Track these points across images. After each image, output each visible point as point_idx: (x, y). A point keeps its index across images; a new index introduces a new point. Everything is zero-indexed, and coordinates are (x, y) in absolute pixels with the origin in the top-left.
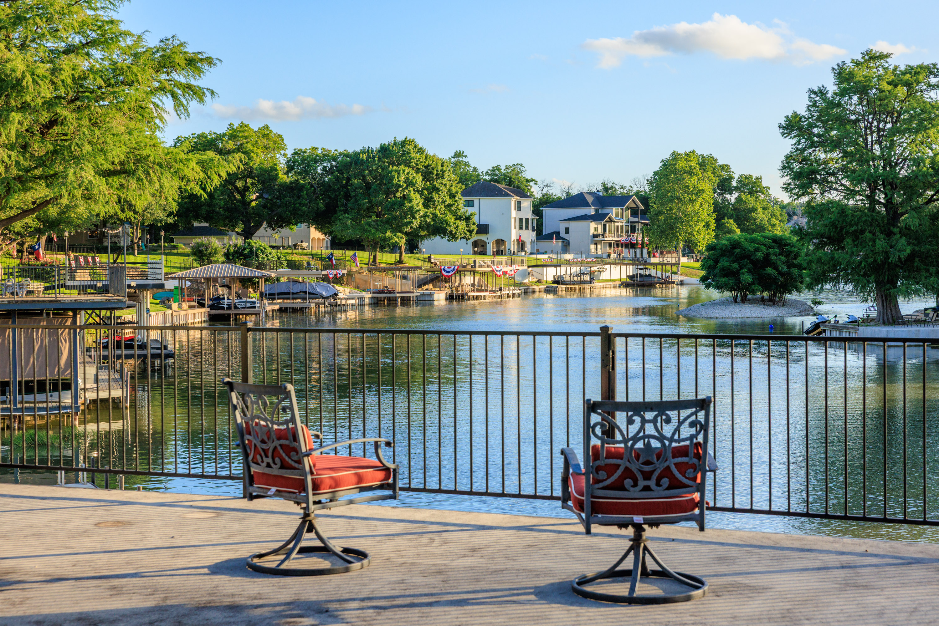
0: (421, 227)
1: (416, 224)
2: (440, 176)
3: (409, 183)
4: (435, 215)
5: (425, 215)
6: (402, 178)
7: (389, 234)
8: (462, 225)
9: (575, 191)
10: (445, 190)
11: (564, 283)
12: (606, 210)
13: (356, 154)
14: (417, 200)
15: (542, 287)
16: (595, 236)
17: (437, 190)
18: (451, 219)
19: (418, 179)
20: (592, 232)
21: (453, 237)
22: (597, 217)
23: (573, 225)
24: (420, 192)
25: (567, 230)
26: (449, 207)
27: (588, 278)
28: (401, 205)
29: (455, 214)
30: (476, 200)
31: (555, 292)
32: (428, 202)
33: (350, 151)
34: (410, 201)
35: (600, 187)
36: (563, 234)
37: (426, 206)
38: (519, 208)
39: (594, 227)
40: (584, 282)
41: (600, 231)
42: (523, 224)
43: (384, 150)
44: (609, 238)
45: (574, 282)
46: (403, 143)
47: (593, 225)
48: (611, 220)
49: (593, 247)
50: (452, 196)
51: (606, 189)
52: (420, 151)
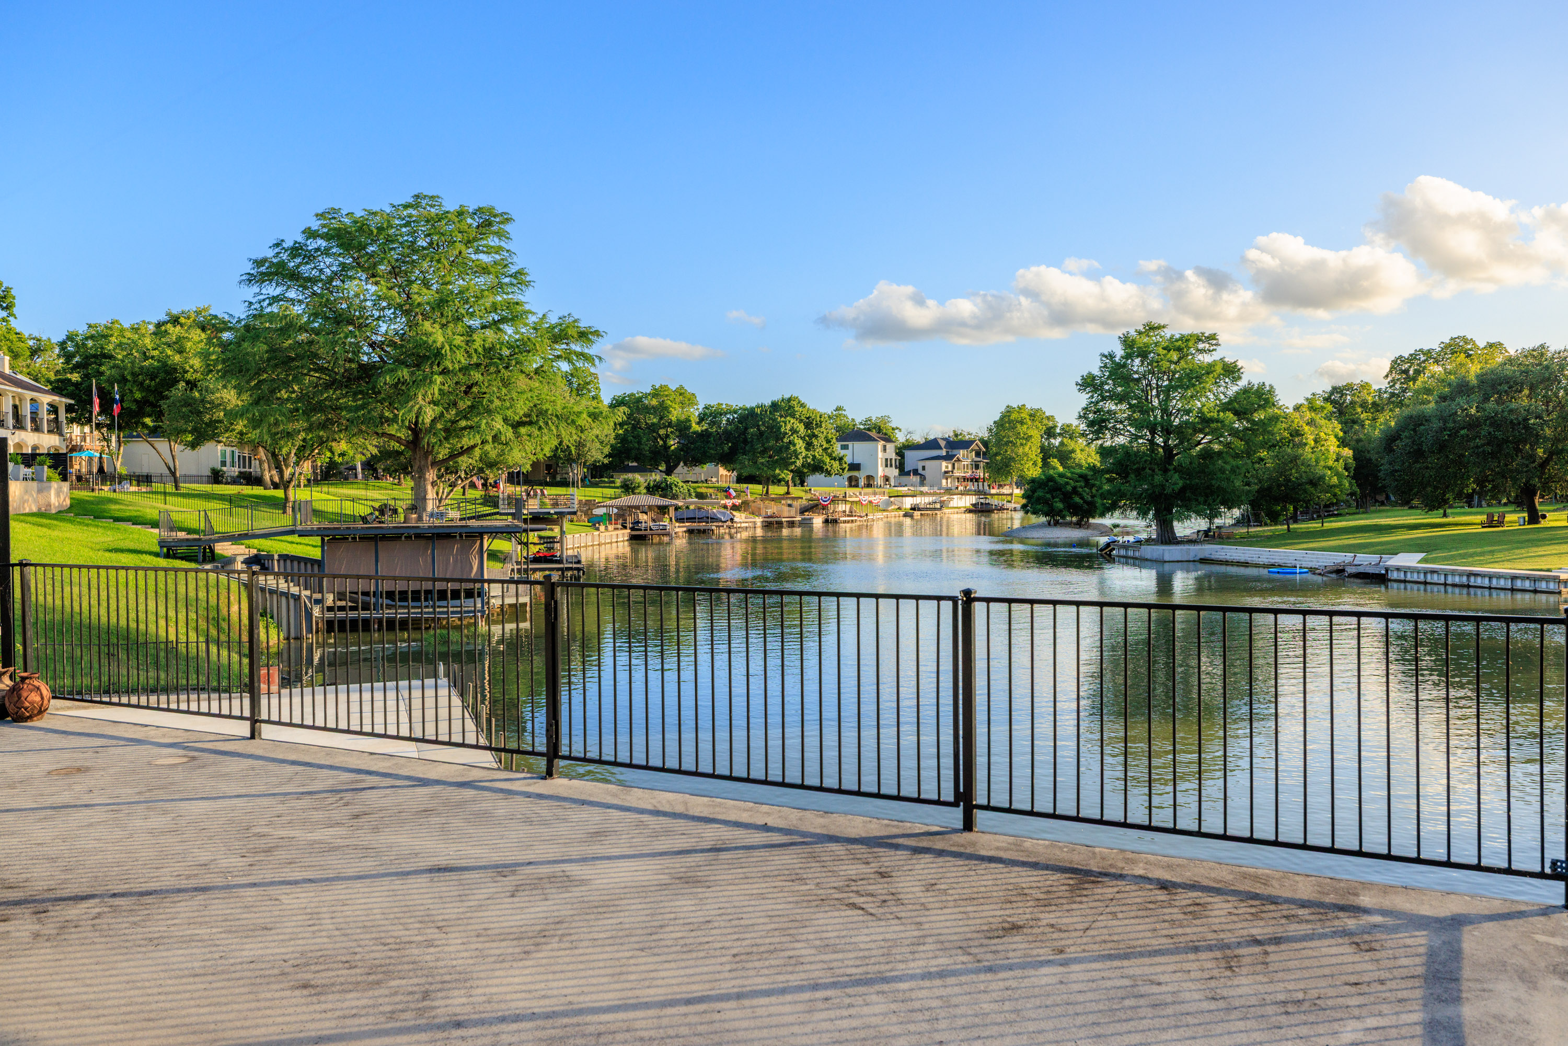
0: (803, 466)
1: (799, 463)
2: (819, 425)
3: (794, 431)
4: (814, 456)
5: (806, 457)
6: (788, 427)
7: (777, 471)
8: (836, 465)
9: (932, 437)
10: (822, 436)
11: (919, 509)
12: (955, 452)
13: (752, 409)
14: (800, 445)
15: (902, 513)
16: (946, 472)
17: (816, 436)
18: (827, 459)
19: (801, 428)
20: (944, 469)
21: (829, 473)
22: (948, 458)
23: (928, 464)
24: (803, 438)
25: (924, 468)
26: (826, 449)
27: (938, 506)
28: (788, 448)
29: (830, 455)
30: (850, 444)
31: (911, 516)
32: (809, 446)
33: (748, 406)
34: (794, 445)
35: (952, 434)
36: (920, 471)
37: (807, 449)
38: (885, 449)
39: (945, 465)
40: (935, 509)
41: (950, 469)
42: (888, 463)
43: (775, 406)
44: (957, 474)
45: (927, 509)
46: (789, 400)
47: (944, 464)
48: (959, 460)
49: (944, 481)
50: (828, 441)
51: (956, 435)
52: (803, 406)
